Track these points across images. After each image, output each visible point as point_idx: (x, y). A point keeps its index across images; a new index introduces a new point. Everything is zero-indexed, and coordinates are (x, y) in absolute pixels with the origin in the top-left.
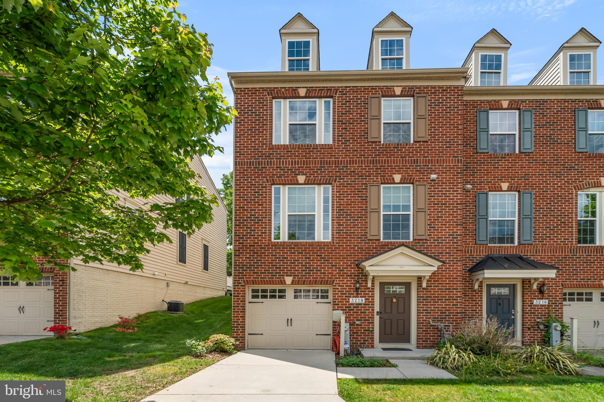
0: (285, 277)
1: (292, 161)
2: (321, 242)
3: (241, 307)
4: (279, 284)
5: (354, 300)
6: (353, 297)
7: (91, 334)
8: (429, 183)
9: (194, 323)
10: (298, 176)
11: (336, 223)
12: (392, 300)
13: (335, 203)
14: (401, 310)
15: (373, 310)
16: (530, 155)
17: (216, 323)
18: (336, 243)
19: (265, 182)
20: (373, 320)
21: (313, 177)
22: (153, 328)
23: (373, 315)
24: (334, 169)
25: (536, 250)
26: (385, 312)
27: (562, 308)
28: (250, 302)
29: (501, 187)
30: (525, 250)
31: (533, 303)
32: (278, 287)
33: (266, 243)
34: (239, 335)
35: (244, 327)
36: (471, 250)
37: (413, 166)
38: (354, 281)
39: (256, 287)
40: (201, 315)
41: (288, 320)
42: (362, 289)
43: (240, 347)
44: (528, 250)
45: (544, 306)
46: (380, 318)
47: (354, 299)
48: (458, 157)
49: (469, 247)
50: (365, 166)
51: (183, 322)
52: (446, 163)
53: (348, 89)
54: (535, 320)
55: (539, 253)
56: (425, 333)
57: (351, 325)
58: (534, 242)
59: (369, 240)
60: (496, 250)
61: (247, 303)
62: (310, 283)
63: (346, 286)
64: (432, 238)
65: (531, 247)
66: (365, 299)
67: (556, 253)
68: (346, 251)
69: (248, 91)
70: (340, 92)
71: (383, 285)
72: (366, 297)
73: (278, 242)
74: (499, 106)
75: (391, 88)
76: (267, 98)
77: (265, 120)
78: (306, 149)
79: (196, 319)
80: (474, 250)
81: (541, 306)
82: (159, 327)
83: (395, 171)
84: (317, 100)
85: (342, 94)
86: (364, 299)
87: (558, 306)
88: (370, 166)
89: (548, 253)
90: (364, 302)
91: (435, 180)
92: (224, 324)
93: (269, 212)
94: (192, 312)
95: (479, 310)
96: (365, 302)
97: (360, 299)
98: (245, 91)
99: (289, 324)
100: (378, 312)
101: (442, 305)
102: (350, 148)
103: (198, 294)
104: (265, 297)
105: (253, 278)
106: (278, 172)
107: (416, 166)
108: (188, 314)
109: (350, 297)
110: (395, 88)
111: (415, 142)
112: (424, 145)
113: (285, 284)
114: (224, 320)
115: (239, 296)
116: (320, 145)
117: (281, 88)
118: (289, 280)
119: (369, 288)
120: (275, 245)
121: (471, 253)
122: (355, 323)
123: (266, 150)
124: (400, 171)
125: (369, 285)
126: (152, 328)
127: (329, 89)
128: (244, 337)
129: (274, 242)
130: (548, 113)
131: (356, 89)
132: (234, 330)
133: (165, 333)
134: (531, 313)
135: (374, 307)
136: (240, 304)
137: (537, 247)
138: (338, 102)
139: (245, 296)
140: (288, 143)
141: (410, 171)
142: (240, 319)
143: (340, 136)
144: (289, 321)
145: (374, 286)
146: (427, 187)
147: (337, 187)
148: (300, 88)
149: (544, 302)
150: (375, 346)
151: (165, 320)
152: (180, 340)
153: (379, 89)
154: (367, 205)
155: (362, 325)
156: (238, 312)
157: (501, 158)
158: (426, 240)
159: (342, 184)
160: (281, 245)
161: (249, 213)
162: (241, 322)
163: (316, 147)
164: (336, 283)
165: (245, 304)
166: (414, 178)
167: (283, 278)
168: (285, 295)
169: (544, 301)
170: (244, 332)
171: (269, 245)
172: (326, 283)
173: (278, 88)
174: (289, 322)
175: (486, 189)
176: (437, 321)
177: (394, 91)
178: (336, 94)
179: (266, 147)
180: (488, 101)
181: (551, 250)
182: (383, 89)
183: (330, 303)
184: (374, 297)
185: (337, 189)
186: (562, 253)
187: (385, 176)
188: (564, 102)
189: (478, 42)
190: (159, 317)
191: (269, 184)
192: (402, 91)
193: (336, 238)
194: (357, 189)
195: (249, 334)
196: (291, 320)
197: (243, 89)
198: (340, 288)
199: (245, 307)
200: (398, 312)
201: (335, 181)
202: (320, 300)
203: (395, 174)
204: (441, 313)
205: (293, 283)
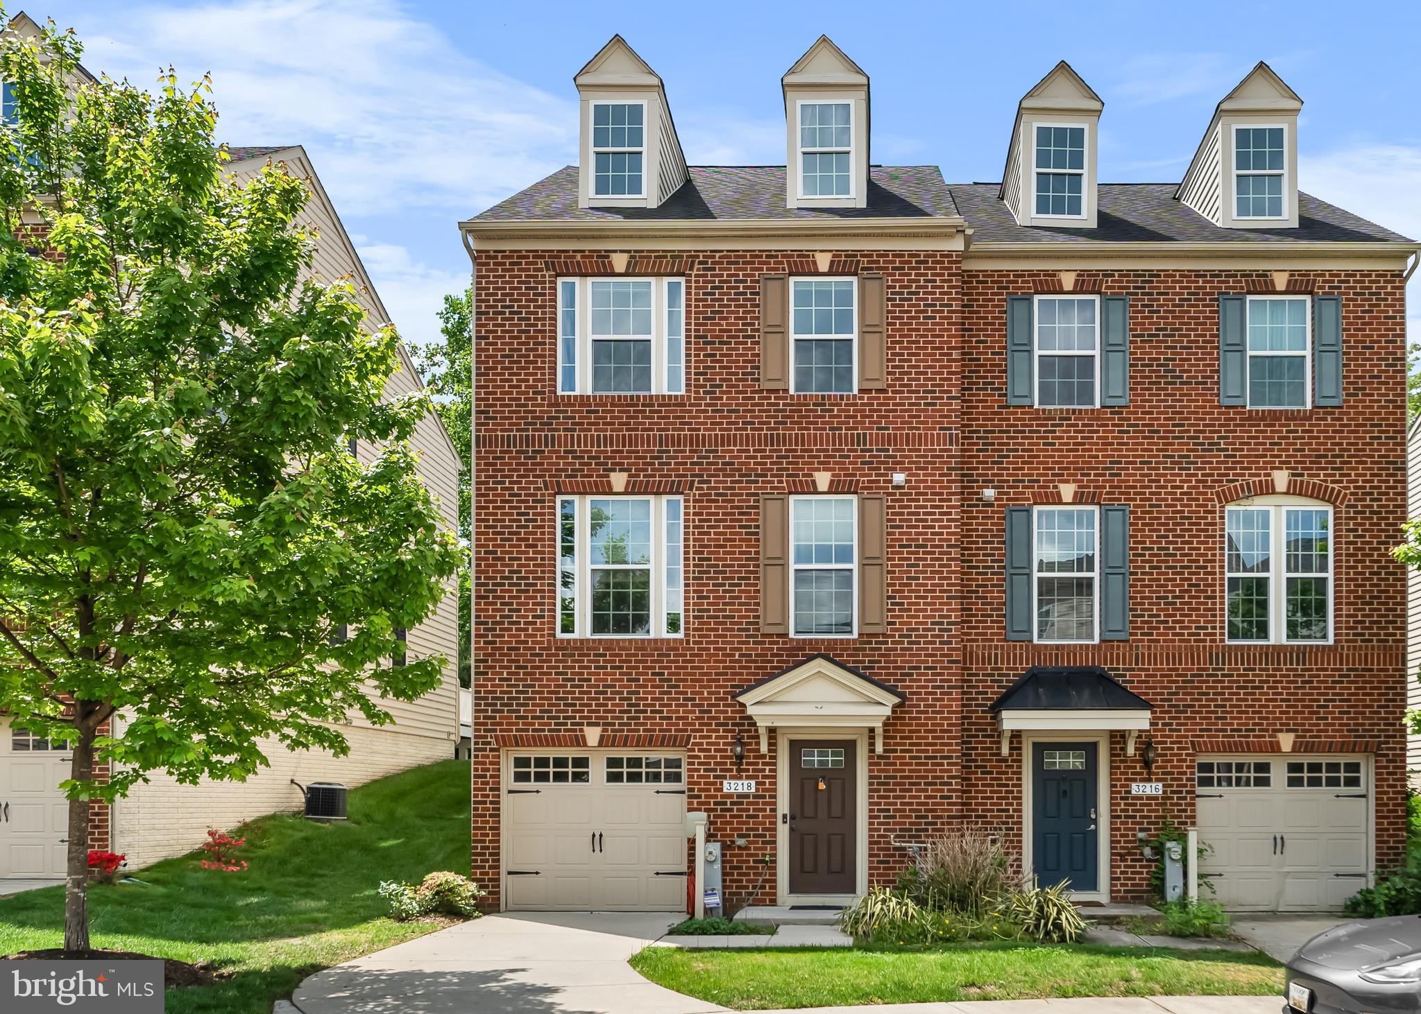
0: (585, 728)
1: (599, 436)
2: (662, 640)
3: (491, 802)
4: (572, 746)
5: (733, 787)
6: (732, 778)
7: (154, 875)
8: (889, 494)
9: (378, 849)
10: (612, 474)
11: (694, 591)
12: (817, 785)
13: (691, 543)
14: (836, 811)
15: (774, 810)
16: (1121, 413)
17: (434, 850)
18: (694, 643)
19: (540, 489)
20: (775, 836)
21: (645, 476)
22: (283, 862)
23: (775, 823)
24: (689, 458)
25: (1137, 655)
26: (803, 817)
27: (1194, 805)
28: (510, 792)
29: (1059, 494)
30: (1112, 655)
31: (1130, 792)
32: (570, 753)
33: (543, 642)
34: (487, 874)
35: (498, 854)
36: (996, 655)
37: (856, 451)
38: (733, 737)
39: (524, 753)
40: (391, 825)
41: (594, 836)
42: (749, 757)
43: (489, 905)
44: (1118, 655)
45: (1156, 798)
46: (792, 830)
47: (733, 782)
48: (950, 429)
49: (990, 647)
50: (755, 451)
51: (349, 846)
52: (926, 445)
53: (717, 255)
54: (1134, 835)
55: (1143, 664)
56: (885, 869)
57: (725, 847)
58: (1131, 634)
59: (764, 635)
60: (1051, 655)
61: (503, 792)
62: (639, 743)
63: (716, 750)
64: (897, 630)
65: (1124, 647)
66: (757, 784)
67: (1180, 663)
68: (716, 661)
69: (503, 257)
70: (700, 263)
71: (797, 747)
72: (757, 777)
73: (569, 641)
74: (1054, 286)
75: (808, 256)
76: (543, 276)
77: (540, 331)
78: (628, 405)
79: (381, 839)
80: (1002, 655)
81: (1149, 798)
82: (297, 861)
83: (819, 463)
84: (652, 280)
85: (704, 269)
86: (753, 783)
87: (1185, 798)
88: (765, 451)
89: (1162, 664)
90: (753, 790)
91: (902, 487)
92: (454, 851)
93: (550, 565)
94: (368, 817)
95: (1014, 810)
96: (757, 790)
97: (746, 782)
98: (496, 257)
99: (597, 848)
100: (784, 816)
101: (919, 797)
102: (722, 405)
103: (377, 758)
104: (542, 777)
105: (517, 730)
106: (569, 464)
107: (862, 451)
108: (358, 823)
109: (725, 777)
110: (818, 256)
111: (861, 391)
112: (879, 398)
113: (585, 745)
114: (452, 841)
115: (485, 776)
116: (657, 396)
117: (574, 251)
118: (593, 735)
119: (764, 756)
120: (564, 646)
121: (996, 663)
122: (733, 842)
123: (541, 408)
124: (829, 463)
125: (764, 748)
126: (280, 863)
127: (677, 255)
128: (498, 880)
129: (562, 641)
130: (1162, 306)
131: (734, 258)
132: (476, 861)
133: (314, 875)
134: (1126, 817)
135: (775, 804)
136: (488, 796)
137: (1137, 647)
138: (696, 288)
139: (498, 776)
140: (590, 393)
141: (850, 463)
142: (487, 835)
143: (701, 374)
144: (597, 837)
145: (775, 751)
146: (885, 504)
147: (695, 501)
148: (615, 251)
149: (1153, 789)
150: (779, 901)
151: (306, 839)
152: (353, 892)
153: (783, 256)
154: (758, 546)
155: (749, 849)
156: (485, 816)
157: (1061, 419)
158: (884, 635)
159: (705, 495)
160: (576, 649)
161: (508, 565)
162: (490, 841)
163: (650, 401)
164: (694, 744)
165: (498, 796)
166: (858, 481)
167: (581, 730)
168: (587, 773)
169: (1154, 785)
170: (498, 867)
171: (549, 648)
172: (673, 742)
173: (567, 251)
174: (597, 841)
175: (1028, 499)
176: (910, 836)
177: (815, 263)
178: (691, 269)
179: (543, 399)
180: (1032, 274)
181: (1168, 655)
182: (792, 256)
183: (683, 792)
184: (775, 777)
185: (694, 507)
186: (1193, 664)
187: (798, 476)
188: (1196, 276)
189: (1029, 95)
190: (290, 832)
191: (549, 495)
192: (832, 263)
193: (695, 630)
194: (737, 507)
195: (510, 873)
196: (601, 835)
197: (492, 253)
198: (702, 754)
199: (498, 803)
200: (830, 816)
201: (691, 489)
202: (663, 785)
203: (818, 470)
204: (917, 817)
205: (602, 742)
